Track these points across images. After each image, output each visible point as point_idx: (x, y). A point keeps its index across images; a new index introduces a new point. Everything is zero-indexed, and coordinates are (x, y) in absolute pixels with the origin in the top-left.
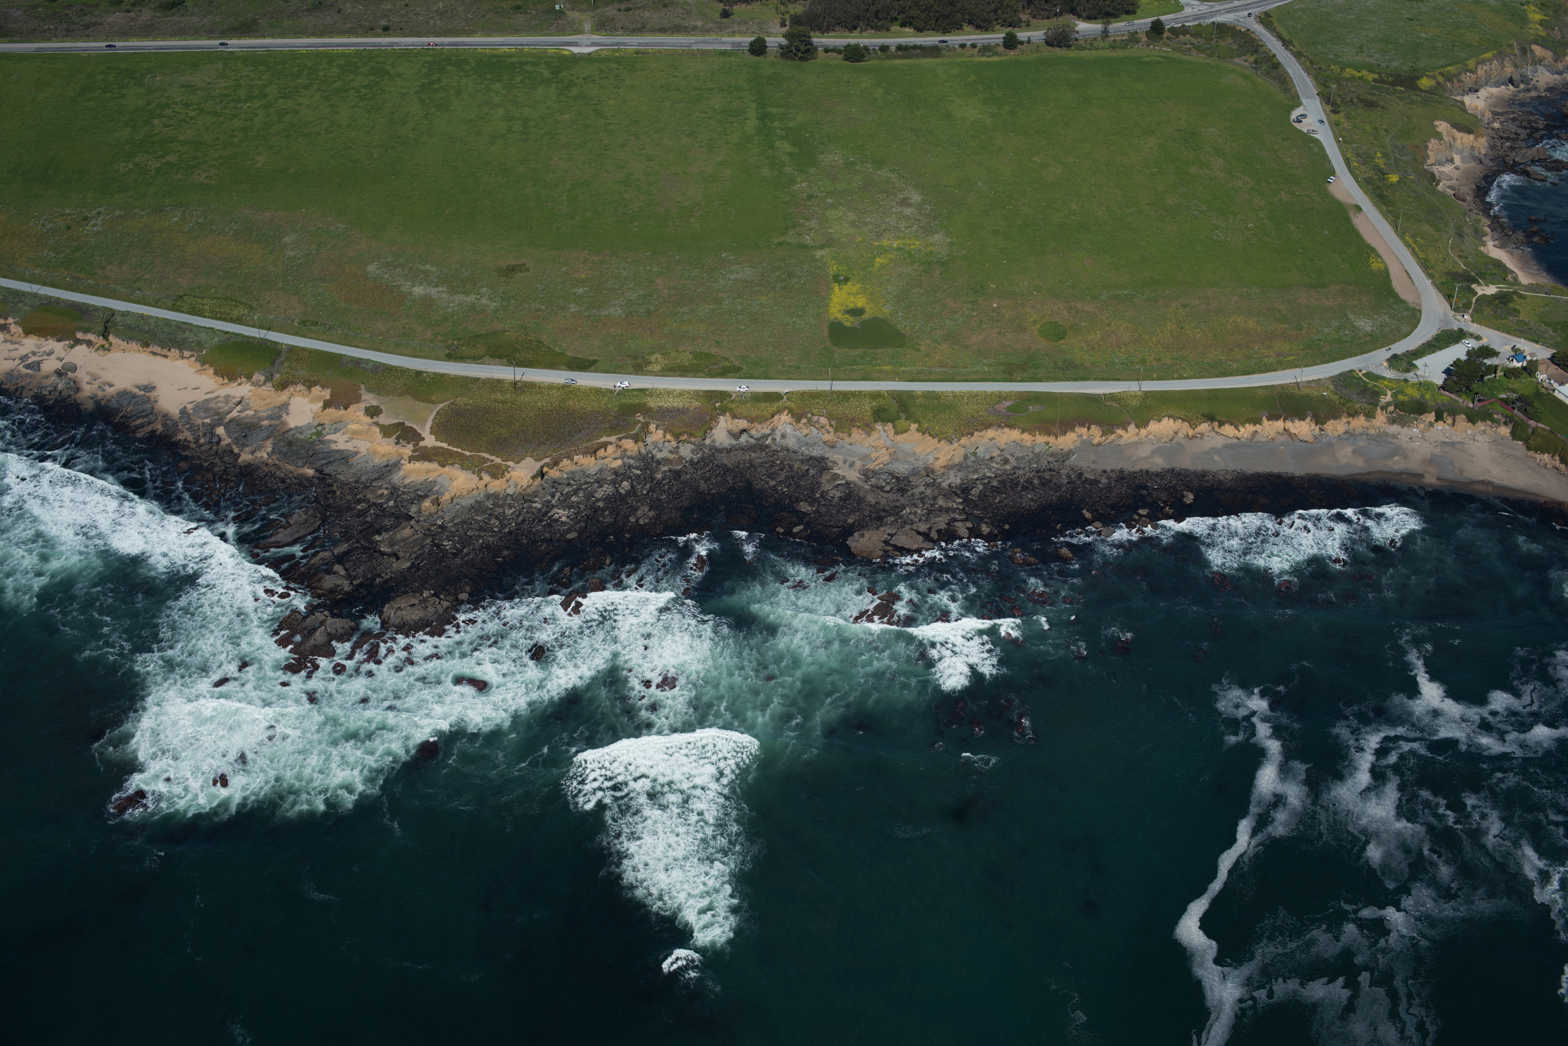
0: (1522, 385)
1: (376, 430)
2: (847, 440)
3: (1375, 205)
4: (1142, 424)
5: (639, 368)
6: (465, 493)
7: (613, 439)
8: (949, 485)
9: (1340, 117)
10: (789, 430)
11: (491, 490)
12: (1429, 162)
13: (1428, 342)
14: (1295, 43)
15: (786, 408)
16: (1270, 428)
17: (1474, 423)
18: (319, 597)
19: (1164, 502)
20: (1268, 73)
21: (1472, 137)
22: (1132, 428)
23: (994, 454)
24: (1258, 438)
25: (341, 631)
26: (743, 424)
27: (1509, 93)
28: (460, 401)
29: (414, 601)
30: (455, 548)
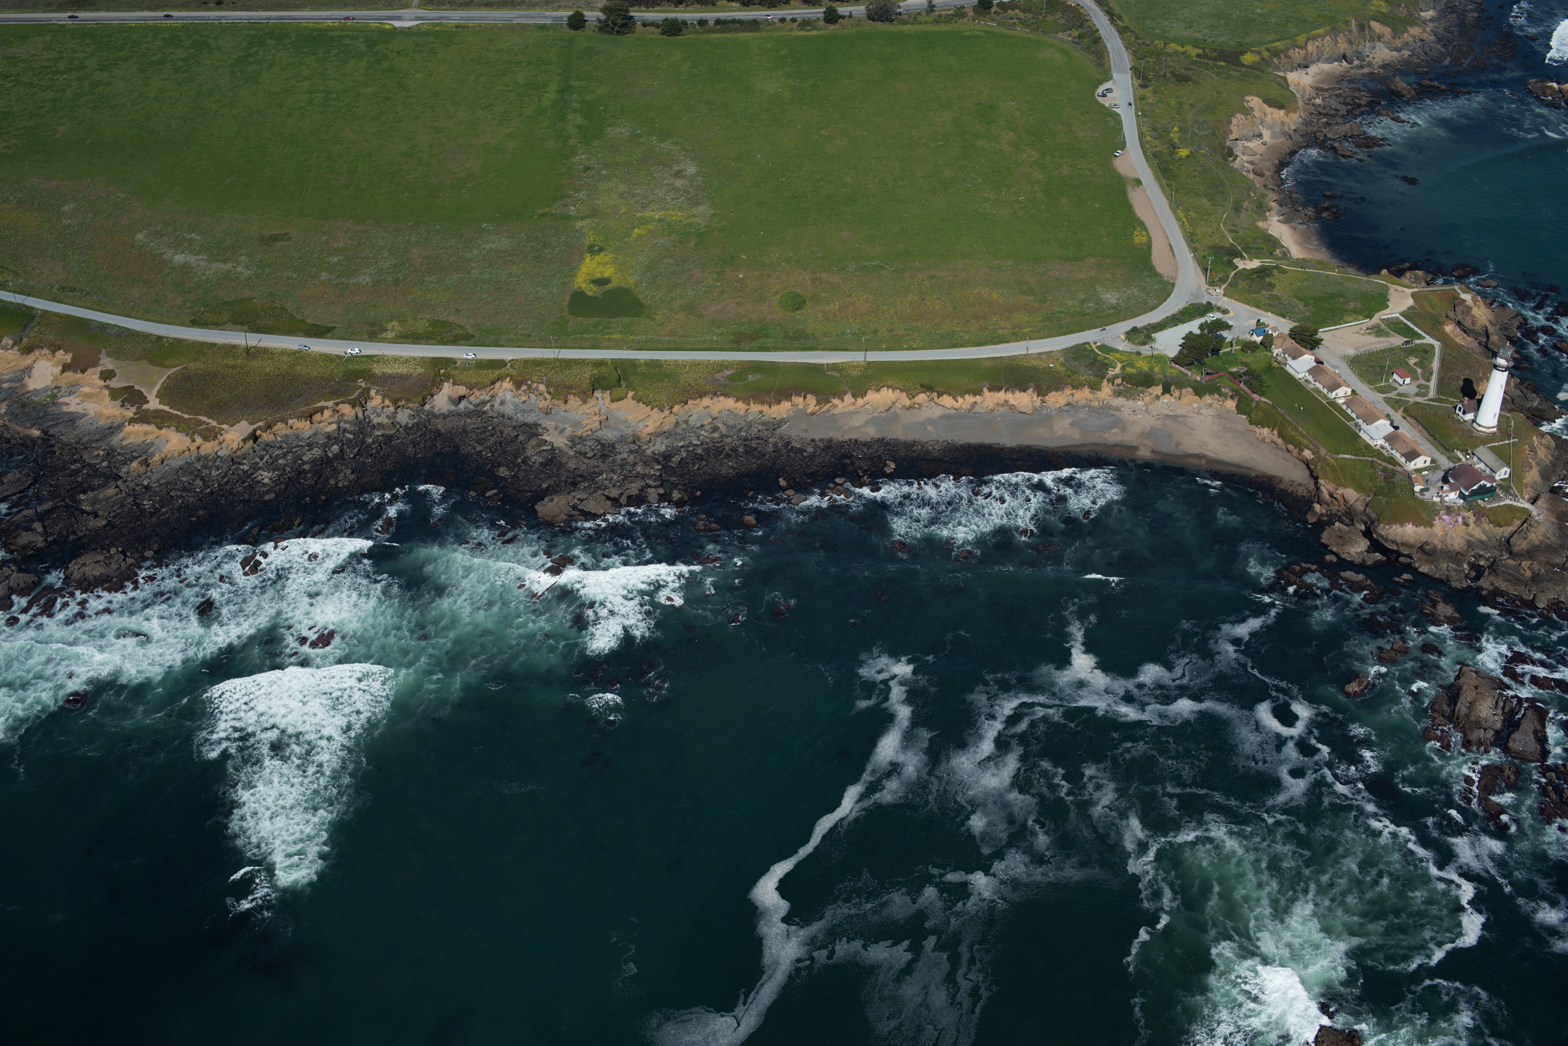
0: (1256, 361)
1: (106, 392)
2: (563, 407)
3: (1157, 178)
4: (859, 393)
5: (373, 336)
6: (176, 454)
7: (330, 404)
8: (653, 453)
9: (1148, 93)
10: (509, 396)
11: (203, 452)
12: (1232, 137)
13: (1173, 315)
14: (1125, 18)
15: (507, 375)
16: (990, 399)
17: (1201, 397)
18: (11, 552)
19: (865, 472)
20: (1088, 48)
21: (1282, 112)
22: (848, 398)
23: (705, 422)
24: (977, 409)
25: (22, 585)
26: (462, 390)
27: (1342, 69)
28: (192, 366)
29: (100, 558)
30: (153, 506)
